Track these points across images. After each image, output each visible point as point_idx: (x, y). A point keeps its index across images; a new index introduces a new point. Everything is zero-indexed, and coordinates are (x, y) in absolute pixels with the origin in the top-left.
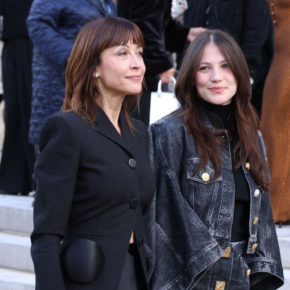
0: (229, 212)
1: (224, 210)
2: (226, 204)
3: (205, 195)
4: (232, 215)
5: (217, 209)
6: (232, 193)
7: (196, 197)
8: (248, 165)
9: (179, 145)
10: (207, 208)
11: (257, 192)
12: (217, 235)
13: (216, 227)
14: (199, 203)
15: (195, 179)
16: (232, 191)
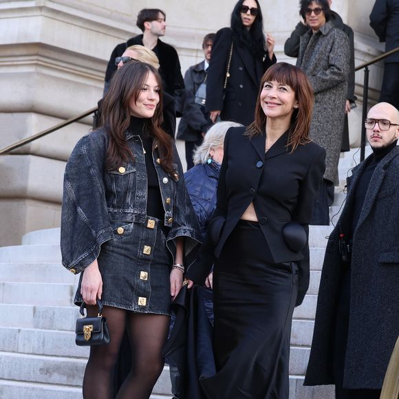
0: (144, 194)
1: (139, 193)
2: (141, 189)
3: (123, 183)
4: (146, 197)
5: (134, 193)
6: (145, 181)
7: (117, 186)
8: (158, 160)
9: (100, 149)
10: (126, 193)
11: (165, 180)
12: (136, 212)
13: (134, 206)
14: (119, 190)
15: (115, 173)
16: (145, 179)
